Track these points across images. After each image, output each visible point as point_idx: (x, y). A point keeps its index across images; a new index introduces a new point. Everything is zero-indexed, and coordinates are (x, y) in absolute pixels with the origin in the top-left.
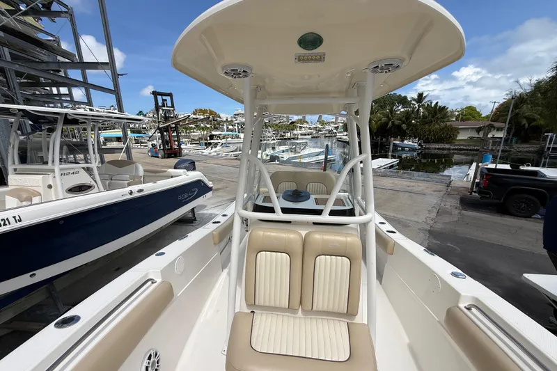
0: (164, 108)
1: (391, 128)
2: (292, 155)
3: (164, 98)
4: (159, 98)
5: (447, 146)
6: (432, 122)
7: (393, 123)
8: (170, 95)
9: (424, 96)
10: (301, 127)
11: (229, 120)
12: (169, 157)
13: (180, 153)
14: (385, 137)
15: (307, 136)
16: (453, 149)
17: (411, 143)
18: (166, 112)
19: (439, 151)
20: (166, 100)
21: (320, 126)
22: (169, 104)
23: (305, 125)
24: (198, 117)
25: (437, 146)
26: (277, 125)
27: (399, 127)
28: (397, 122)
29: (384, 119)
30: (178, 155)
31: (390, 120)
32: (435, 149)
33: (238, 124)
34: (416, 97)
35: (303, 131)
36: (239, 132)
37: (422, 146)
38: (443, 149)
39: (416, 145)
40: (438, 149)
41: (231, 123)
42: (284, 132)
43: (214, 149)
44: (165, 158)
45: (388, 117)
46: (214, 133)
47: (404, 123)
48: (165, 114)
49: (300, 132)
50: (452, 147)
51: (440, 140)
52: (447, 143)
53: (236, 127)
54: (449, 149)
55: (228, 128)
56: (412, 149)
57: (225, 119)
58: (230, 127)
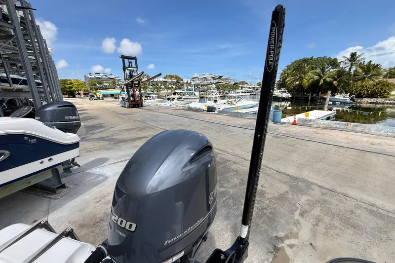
0: (129, 69)
1: (322, 84)
2: (229, 106)
3: (130, 60)
4: (127, 61)
5: (380, 100)
6: (365, 78)
7: (324, 80)
8: (134, 58)
9: (357, 55)
10: (242, 87)
11: (189, 82)
12: (133, 107)
13: (142, 104)
14: (315, 93)
15: (247, 94)
16: (388, 103)
17: (342, 97)
18: (131, 71)
19: (371, 105)
20: (131, 63)
21: (257, 86)
22: (134, 66)
23: (246, 86)
24: (167, 80)
25: (369, 100)
26: (223, 85)
27: (331, 83)
28: (328, 80)
29: (316, 77)
30: (140, 105)
31: (321, 77)
32: (367, 103)
33: (195, 85)
34: (349, 56)
35: (244, 90)
36: (195, 91)
37: (354, 101)
38: (376, 103)
39: (348, 100)
40: (371, 103)
41: (190, 84)
42: (229, 91)
43: (172, 102)
44: (129, 108)
45: (319, 75)
46: (176, 91)
47: (335, 80)
48: (130, 73)
49: (241, 91)
50: (386, 102)
51: (373, 95)
52: (381, 98)
53: (193, 87)
54: (383, 103)
55: (187, 88)
56: (344, 103)
57: (186, 82)
58: (189, 87)
